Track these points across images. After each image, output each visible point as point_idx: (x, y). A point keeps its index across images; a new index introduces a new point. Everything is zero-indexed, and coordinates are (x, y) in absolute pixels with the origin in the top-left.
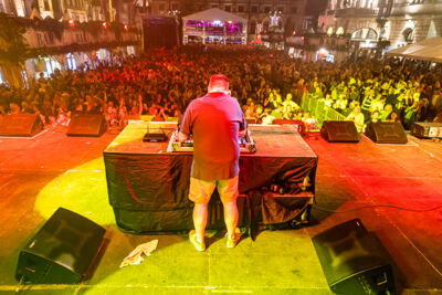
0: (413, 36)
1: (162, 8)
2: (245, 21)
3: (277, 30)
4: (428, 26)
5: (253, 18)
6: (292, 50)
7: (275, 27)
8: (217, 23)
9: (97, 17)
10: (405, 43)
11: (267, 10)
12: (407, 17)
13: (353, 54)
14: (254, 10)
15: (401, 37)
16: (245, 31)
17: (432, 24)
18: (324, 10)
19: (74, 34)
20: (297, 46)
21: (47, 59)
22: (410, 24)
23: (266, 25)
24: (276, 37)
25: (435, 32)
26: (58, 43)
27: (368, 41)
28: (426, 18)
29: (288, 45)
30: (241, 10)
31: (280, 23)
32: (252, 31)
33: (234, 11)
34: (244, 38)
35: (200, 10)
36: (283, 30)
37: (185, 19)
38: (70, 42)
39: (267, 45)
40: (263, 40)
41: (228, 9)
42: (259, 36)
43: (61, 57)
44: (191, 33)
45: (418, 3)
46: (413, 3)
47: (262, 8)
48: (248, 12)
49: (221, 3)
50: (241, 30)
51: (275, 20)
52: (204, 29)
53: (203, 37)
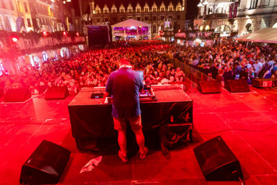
0: (252, 28)
1: (98, 21)
2: (149, 25)
3: (170, 30)
4: (260, 21)
5: (154, 23)
6: (179, 41)
7: (168, 28)
8: (133, 27)
9: (60, 29)
10: (248, 33)
11: (162, 18)
12: (247, 17)
13: (216, 41)
14: (155, 18)
15: (245, 29)
16: (150, 32)
17: (263, 20)
18: (197, 16)
19: (46, 40)
20: (182, 39)
21: (30, 56)
22: (249, 21)
23: (163, 27)
24: (168, 34)
25: (265, 25)
26: (37, 46)
27: (225, 33)
28: (259, 17)
29: (176, 38)
30: (146, 19)
31: (171, 26)
32: (154, 31)
33: (142, 20)
34: (150, 36)
35: (122, 21)
36: (172, 29)
37: (113, 27)
38: (44, 45)
39: (164, 39)
40: (161, 36)
41: (138, 19)
42: (159, 34)
43: (39, 54)
44: (117, 35)
45: (253, 8)
46: (250, 9)
47: (159, 17)
48: (151, 20)
49: (134, 16)
50: (147, 31)
51: (167, 24)
52: (125, 32)
53: (124, 37)
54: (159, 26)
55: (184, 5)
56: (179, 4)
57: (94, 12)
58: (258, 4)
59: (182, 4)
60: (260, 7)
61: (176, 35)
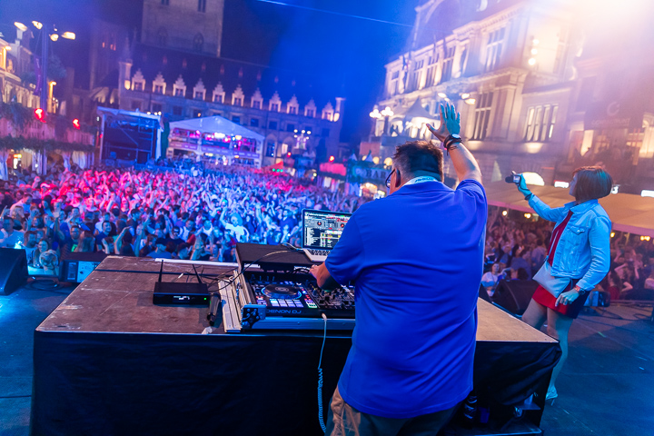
1: (136, 105)
2: (260, 138)
3: (306, 154)
4: (492, 167)
5: (271, 136)
6: (327, 182)
7: (301, 150)
8: (219, 136)
11: (291, 128)
14: (273, 126)
16: (260, 151)
17: (496, 164)
18: (367, 135)
20: (335, 177)
23: (291, 146)
24: (303, 162)
25: (500, 175)
28: (489, 158)
29: (322, 175)
30: (254, 123)
31: (307, 146)
32: (268, 154)
33: (245, 125)
34: (258, 161)
35: (196, 117)
36: (313, 154)
37: (173, 125)
39: (292, 172)
40: (286, 165)
41: (235, 120)
42: (279, 161)
44: (179, 146)
45: (478, 139)
46: (472, 139)
47: (284, 125)
48: (264, 128)
49: (226, 112)
50: (254, 150)
51: (302, 140)
52: (199, 143)
53: (197, 153)
54: (280, 143)
55: (338, 109)
56: (329, 105)
57: (127, 85)
58: (488, 134)
59: (334, 108)
60: (491, 139)
61: (322, 167)
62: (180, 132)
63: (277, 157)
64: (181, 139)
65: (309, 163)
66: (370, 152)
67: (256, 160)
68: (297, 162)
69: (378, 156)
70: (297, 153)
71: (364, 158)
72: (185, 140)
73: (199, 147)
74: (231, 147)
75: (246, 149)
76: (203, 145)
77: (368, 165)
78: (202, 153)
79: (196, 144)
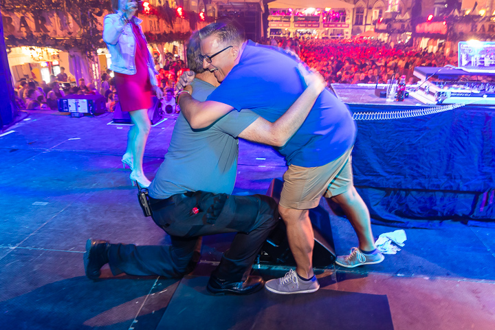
2: (349, 6)
3: (399, 17)
5: (361, 3)
6: (424, 43)
7: (394, 14)
8: (310, 11)
16: (349, 21)
20: (433, 36)
24: (396, 25)
29: (417, 35)
31: (400, 9)
32: (358, 21)
34: (348, 31)
36: (407, 16)
39: (384, 37)
40: (377, 31)
50: (344, 19)
51: (394, 2)
52: (292, 20)
53: (290, 30)
54: (370, 8)
61: (418, 28)
62: (275, 12)
63: (366, 24)
64: (275, 19)
65: (403, 26)
66: (476, 4)
67: (346, 30)
68: (390, 26)
69: (485, 8)
70: (389, 17)
71: (467, 13)
72: (279, 19)
73: (292, 24)
74: (321, 20)
75: (337, 19)
76: (295, 21)
77: (472, 19)
78: (294, 31)
79: (289, 21)
